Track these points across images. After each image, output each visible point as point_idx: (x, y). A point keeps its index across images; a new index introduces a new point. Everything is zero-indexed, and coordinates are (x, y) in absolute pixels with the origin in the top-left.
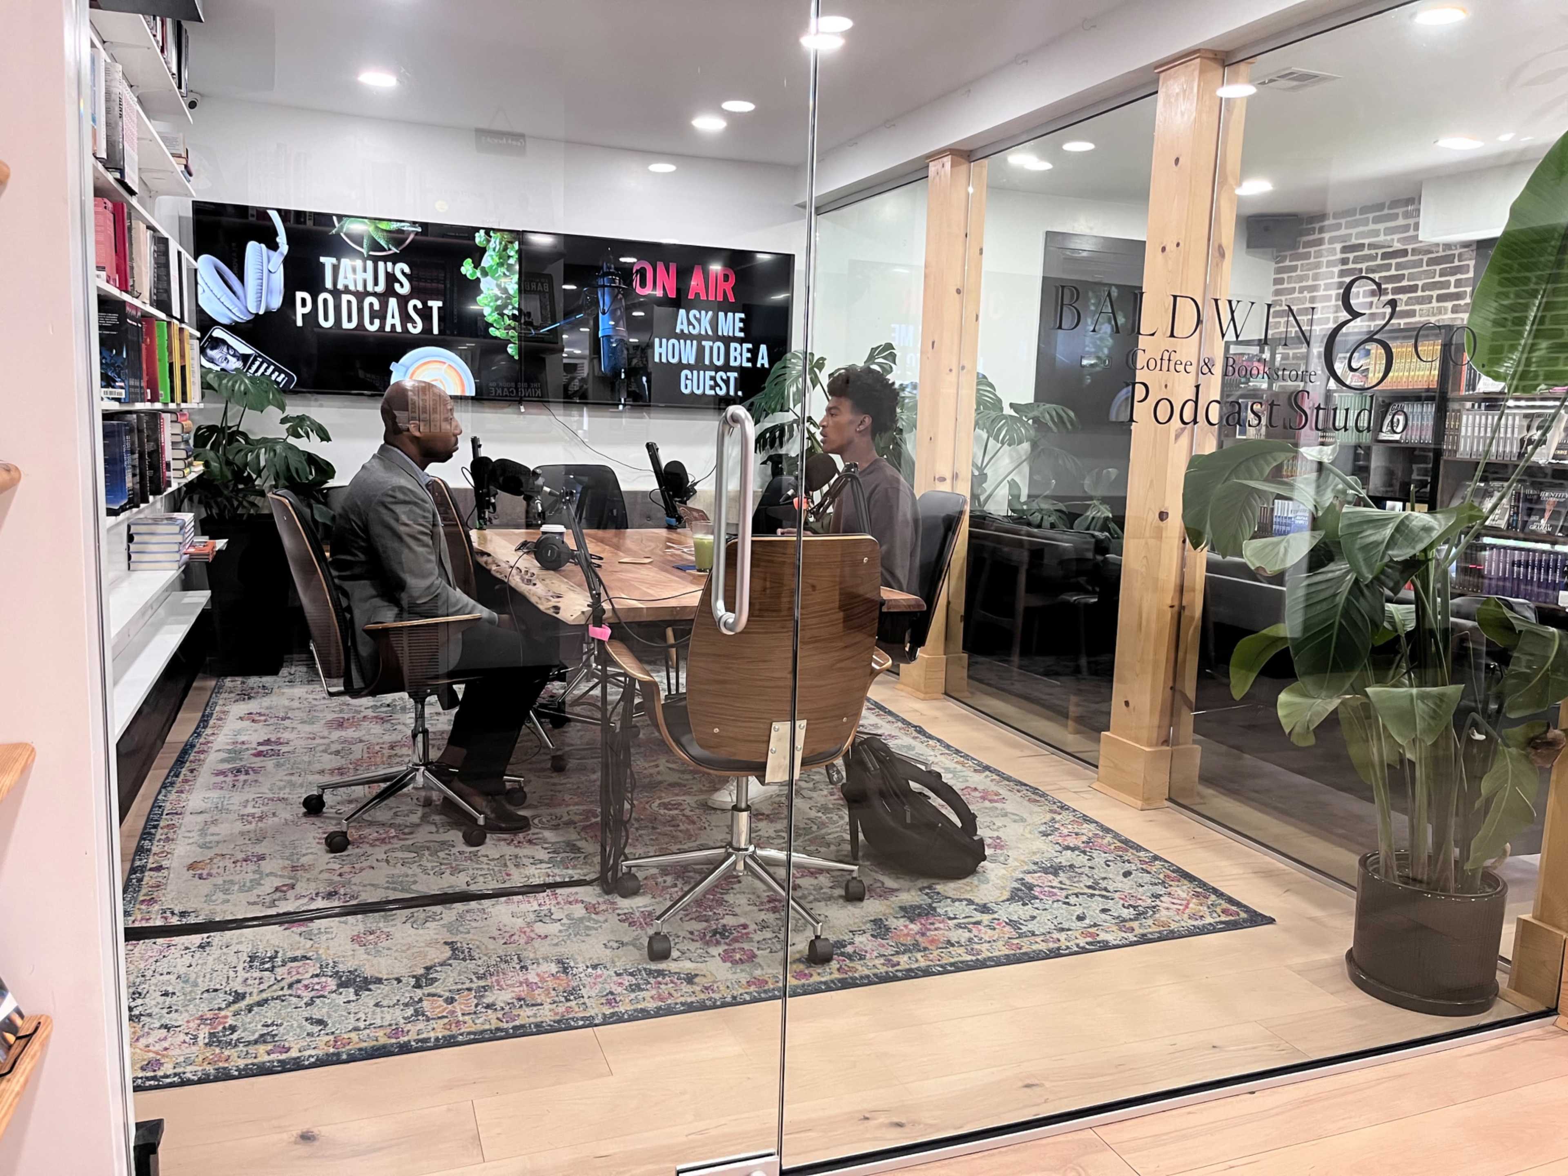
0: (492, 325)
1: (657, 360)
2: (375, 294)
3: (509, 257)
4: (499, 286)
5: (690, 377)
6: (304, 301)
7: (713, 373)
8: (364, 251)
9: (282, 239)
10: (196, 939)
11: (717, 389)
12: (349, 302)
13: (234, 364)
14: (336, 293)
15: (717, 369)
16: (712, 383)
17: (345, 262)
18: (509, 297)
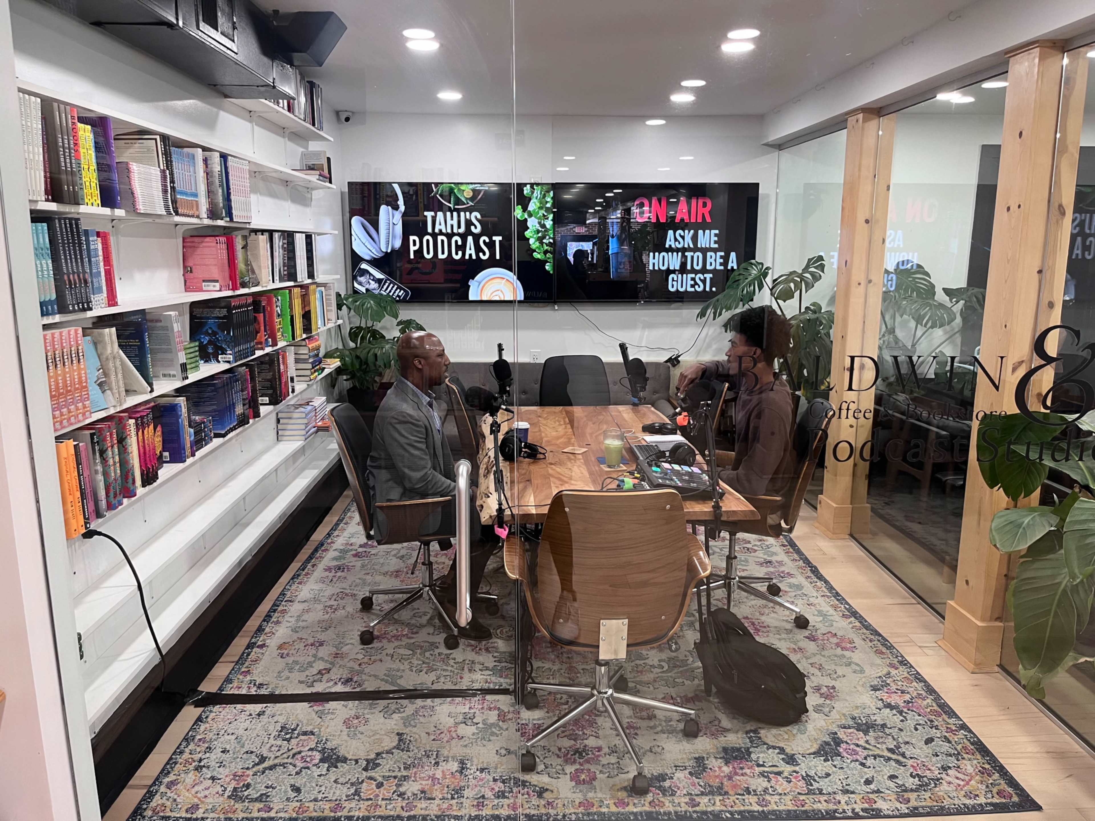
0: (535, 251)
1: (651, 268)
2: (459, 234)
3: (547, 202)
4: (539, 223)
5: (675, 279)
6: (414, 241)
7: (693, 276)
8: (451, 206)
9: (401, 202)
10: (258, 708)
11: (697, 287)
12: (442, 241)
13: (373, 285)
14: (434, 236)
15: (696, 272)
16: (693, 282)
17: (440, 214)
18: (547, 230)
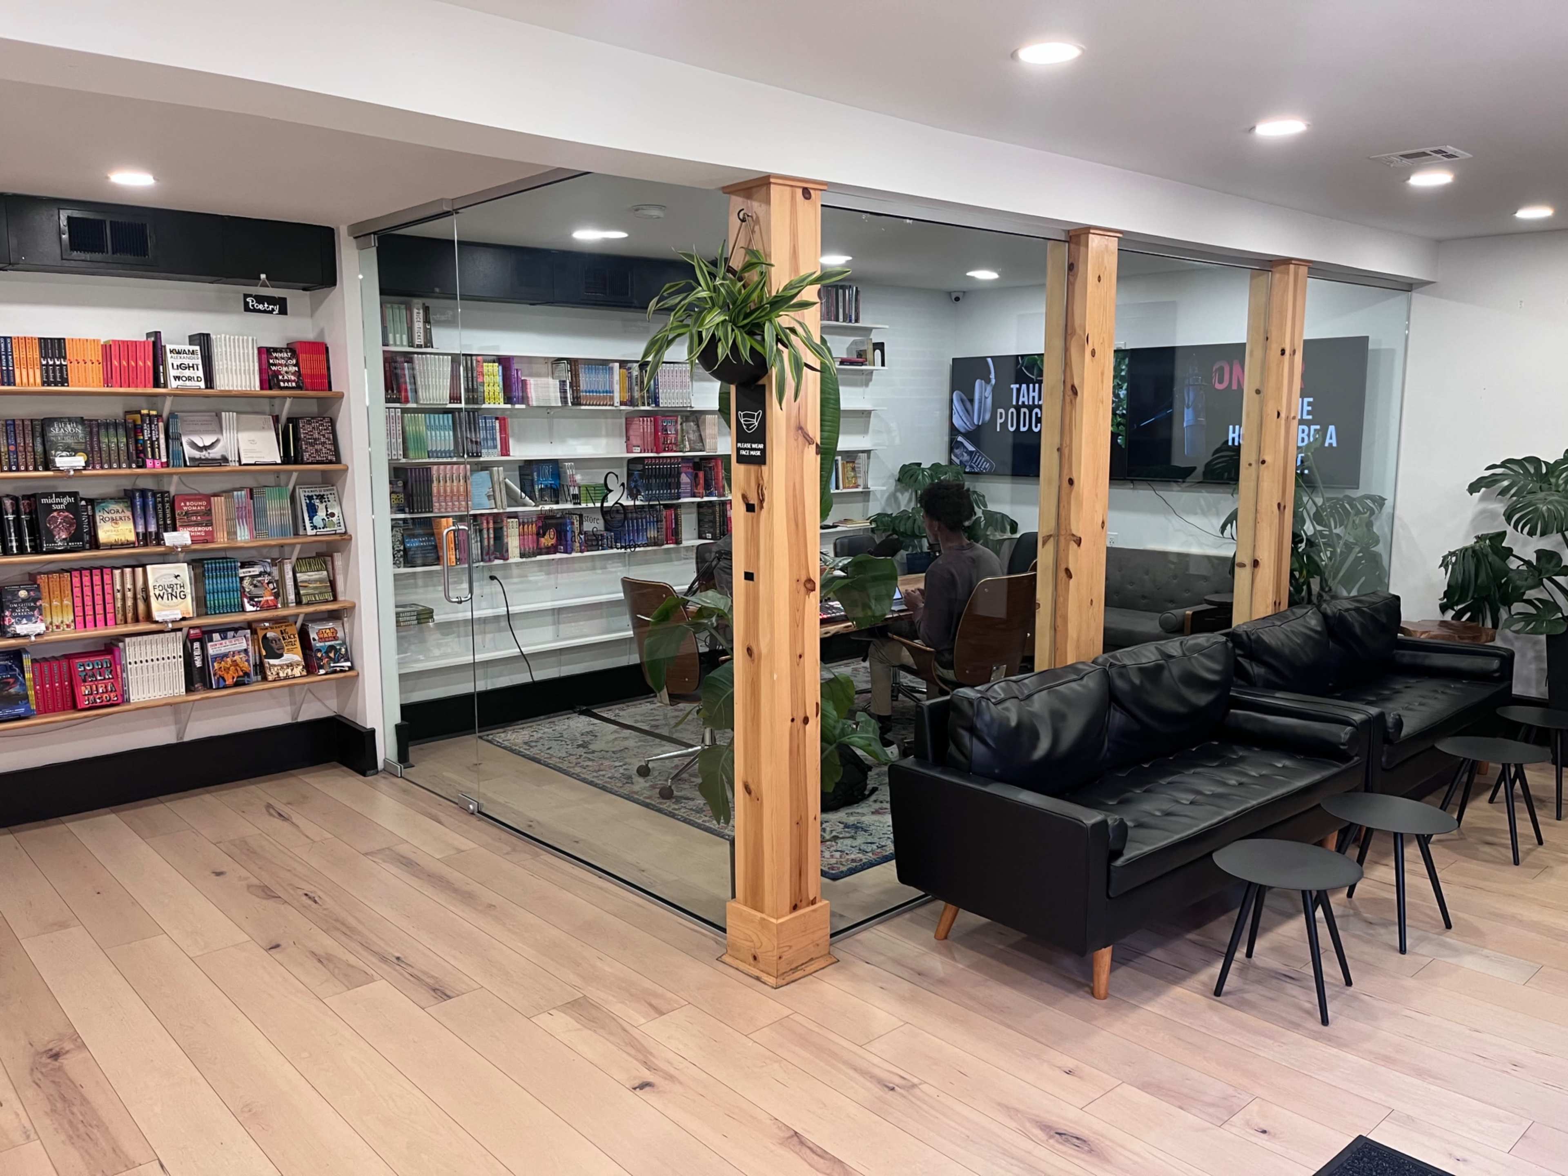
1: (1230, 444)
2: (1039, 406)
3: (1122, 370)
6: (1001, 414)
8: (1033, 377)
9: (992, 376)
12: (1025, 413)
13: (966, 457)
14: (1018, 408)
17: (1024, 386)
18: (1120, 400)
